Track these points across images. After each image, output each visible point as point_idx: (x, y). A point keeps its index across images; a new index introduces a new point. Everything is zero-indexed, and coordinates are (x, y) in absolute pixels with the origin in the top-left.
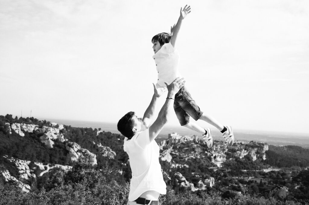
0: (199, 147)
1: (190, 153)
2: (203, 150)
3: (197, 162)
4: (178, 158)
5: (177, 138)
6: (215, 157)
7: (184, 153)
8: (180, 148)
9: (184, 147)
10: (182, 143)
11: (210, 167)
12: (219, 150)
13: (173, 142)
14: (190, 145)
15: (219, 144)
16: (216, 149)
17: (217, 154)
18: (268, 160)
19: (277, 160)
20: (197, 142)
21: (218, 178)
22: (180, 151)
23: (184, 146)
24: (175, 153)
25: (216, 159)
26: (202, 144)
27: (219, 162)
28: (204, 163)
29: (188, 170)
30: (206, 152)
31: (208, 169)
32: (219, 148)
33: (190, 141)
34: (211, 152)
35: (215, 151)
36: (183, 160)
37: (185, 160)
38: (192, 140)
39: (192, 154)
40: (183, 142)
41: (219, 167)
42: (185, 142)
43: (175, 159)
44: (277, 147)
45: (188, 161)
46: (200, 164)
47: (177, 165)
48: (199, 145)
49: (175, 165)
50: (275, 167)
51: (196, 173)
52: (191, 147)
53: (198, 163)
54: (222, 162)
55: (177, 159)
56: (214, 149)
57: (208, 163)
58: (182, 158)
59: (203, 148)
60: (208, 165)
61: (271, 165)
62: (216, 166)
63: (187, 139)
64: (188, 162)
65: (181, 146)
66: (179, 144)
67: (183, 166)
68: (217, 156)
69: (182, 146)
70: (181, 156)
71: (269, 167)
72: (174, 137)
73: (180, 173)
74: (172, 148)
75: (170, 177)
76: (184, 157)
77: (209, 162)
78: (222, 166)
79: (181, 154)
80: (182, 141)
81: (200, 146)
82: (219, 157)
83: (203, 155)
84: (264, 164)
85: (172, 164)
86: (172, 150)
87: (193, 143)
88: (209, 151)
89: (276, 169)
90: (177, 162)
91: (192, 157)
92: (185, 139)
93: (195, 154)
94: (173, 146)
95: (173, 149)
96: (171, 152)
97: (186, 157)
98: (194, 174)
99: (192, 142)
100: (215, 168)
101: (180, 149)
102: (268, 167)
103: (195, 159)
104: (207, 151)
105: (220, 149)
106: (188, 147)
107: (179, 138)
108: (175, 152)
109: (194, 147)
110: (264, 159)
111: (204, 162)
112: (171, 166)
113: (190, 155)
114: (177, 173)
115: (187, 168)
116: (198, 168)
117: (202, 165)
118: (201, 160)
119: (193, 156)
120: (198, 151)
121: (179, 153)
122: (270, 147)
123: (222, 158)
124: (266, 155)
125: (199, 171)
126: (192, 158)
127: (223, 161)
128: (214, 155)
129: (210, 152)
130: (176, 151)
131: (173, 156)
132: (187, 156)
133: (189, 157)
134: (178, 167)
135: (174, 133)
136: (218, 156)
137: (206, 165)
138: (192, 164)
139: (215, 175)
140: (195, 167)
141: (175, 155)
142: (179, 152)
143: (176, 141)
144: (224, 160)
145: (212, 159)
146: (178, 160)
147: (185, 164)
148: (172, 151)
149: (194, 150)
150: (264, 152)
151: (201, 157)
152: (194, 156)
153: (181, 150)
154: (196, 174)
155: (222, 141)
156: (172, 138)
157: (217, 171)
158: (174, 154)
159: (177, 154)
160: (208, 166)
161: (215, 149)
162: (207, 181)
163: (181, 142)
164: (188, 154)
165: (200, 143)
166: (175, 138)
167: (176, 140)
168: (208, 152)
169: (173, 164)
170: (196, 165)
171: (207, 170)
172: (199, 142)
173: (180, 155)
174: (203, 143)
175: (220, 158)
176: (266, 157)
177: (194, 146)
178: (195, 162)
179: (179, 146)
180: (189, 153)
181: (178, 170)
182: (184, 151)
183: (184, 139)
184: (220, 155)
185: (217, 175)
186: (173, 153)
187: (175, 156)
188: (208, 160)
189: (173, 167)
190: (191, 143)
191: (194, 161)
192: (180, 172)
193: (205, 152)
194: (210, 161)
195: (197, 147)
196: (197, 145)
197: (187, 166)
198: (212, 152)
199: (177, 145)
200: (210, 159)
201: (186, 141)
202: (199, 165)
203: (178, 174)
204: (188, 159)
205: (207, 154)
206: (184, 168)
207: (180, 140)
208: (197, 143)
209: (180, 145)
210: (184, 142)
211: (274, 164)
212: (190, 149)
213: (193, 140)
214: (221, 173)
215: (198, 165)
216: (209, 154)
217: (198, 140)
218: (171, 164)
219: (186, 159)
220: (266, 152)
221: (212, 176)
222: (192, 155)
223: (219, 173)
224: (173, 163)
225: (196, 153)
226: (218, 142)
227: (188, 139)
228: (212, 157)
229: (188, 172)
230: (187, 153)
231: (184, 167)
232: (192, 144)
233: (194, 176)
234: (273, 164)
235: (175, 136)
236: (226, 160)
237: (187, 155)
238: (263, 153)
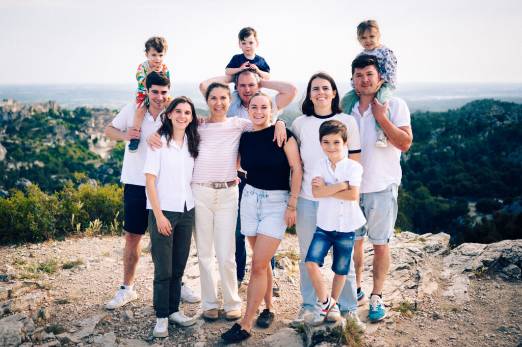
0: (62, 123)
1: (45, 138)
2: (71, 128)
3: (61, 154)
4: (20, 150)
5: (14, 110)
6: (95, 141)
7: (32, 138)
8: (21, 129)
9: (31, 127)
10: (26, 120)
11: (87, 160)
12: (102, 126)
13: (6, 118)
14: (43, 121)
15: (100, 115)
16: (96, 124)
17: (98, 135)
20: (58, 114)
21: (104, 179)
22: (23, 135)
23: (30, 125)
24: (12, 142)
25: (97, 145)
26: (68, 117)
27: (103, 150)
28: (76, 154)
29: (43, 171)
30: (77, 133)
31: (83, 165)
32: (102, 121)
33: (43, 113)
34: (86, 131)
35: (94, 129)
36: (31, 153)
37: (34, 152)
38: (45, 110)
39: (49, 138)
40: (26, 116)
41: (104, 160)
42: (33, 116)
43: (13, 153)
45: (43, 153)
46: (68, 156)
47: (19, 164)
48: (61, 120)
49: (16, 166)
51: (60, 175)
52: (46, 125)
53: (61, 156)
54: (110, 149)
55: (18, 152)
56: (91, 125)
57: (83, 153)
58: (29, 149)
59: (70, 124)
60: (82, 157)
62: (98, 157)
63: (34, 111)
64: (41, 157)
65: (24, 126)
66: (19, 123)
67: (31, 165)
68: (99, 137)
69: (26, 124)
70: (26, 146)
72: (7, 107)
73: (26, 180)
74: (4, 131)
75: (5, 190)
76: (33, 148)
77: (83, 151)
78: (109, 157)
79: (26, 142)
80: (25, 116)
81: (64, 122)
82: (103, 139)
83: (71, 139)
85: (7, 164)
86: (5, 135)
87: (49, 117)
88: (82, 129)
90: (18, 159)
91: (49, 144)
92: (32, 110)
93: (54, 139)
94: (6, 127)
95: (7, 133)
96: (3, 140)
97: (36, 148)
98: (56, 178)
99: (47, 115)
100: (96, 161)
101: (22, 132)
103: (57, 149)
104: (78, 130)
105: (103, 124)
106: (39, 125)
107: (19, 110)
108: (12, 139)
109: (51, 125)
111: (75, 152)
112: (6, 167)
113: (45, 142)
114: (21, 181)
115: (40, 168)
116: (62, 165)
117: (72, 157)
118: (67, 148)
119: (52, 142)
120: (61, 132)
121: (21, 140)
123: (108, 141)
125: (65, 171)
126: (49, 148)
127: (112, 147)
128: (93, 137)
129: (84, 132)
130: (15, 137)
131: (9, 148)
132: (38, 145)
133: (42, 145)
134: (22, 168)
135: (7, 101)
136: (101, 137)
137: (80, 158)
138: (51, 159)
139: (98, 175)
140: (57, 165)
141: (14, 144)
142: (22, 137)
143: (11, 116)
144: (112, 145)
145: (90, 145)
146: (20, 155)
147: (35, 160)
148: (5, 138)
149: (51, 130)
151: (68, 143)
152: (54, 143)
153: (25, 134)
154: (60, 178)
155: (106, 109)
156: (4, 110)
157: (101, 167)
158: (11, 143)
159: (17, 142)
160: (83, 160)
161: (93, 125)
162: (81, 188)
163: (22, 119)
164: (40, 141)
165: (63, 115)
166: (8, 110)
167: (13, 113)
168: (80, 131)
169: (9, 164)
170: (58, 160)
171: (81, 166)
172: (60, 113)
173: (23, 143)
174: (69, 115)
175: (105, 140)
177: (51, 123)
178: (56, 155)
179: (19, 126)
180: (43, 138)
181: (23, 173)
182: (30, 135)
183: (30, 110)
184: (104, 135)
185: (102, 174)
186: (9, 141)
187: (13, 147)
188: (82, 147)
189: (11, 169)
190: (44, 118)
191: (54, 153)
192: (26, 178)
193: (74, 133)
194: (85, 149)
195: (58, 124)
196: (58, 120)
197: (41, 164)
198: (88, 130)
199: (15, 124)
200: (85, 144)
201: (33, 113)
202: (64, 160)
203: (23, 182)
204: (42, 151)
205: (78, 137)
206: (35, 169)
207: (21, 114)
208: (56, 117)
209: (21, 123)
210: (30, 117)
212: (44, 129)
213: (48, 110)
214: (108, 170)
215: (62, 159)
216: (82, 136)
217: (58, 110)
218: (5, 165)
219: (38, 151)
221: (92, 176)
222: (49, 141)
223: (106, 170)
224: (10, 162)
225: (58, 137)
226: (98, 110)
227: (37, 109)
228: (90, 141)
229: (43, 176)
230: (38, 139)
231: (35, 166)
232: (46, 119)
233: (57, 182)
235: (10, 106)
236: (117, 145)
237: (38, 143)
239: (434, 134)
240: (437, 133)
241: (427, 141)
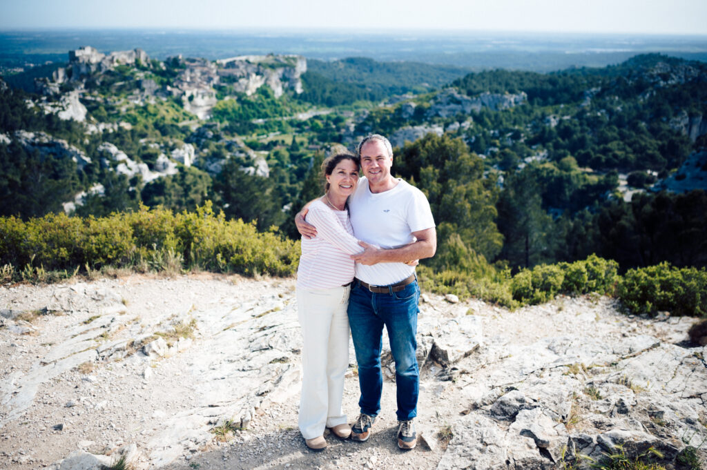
0: (151, 77)
1: (131, 94)
2: (162, 83)
3: (150, 114)
4: (102, 109)
5: (94, 60)
6: (191, 98)
7: (116, 95)
8: (103, 83)
9: (114, 82)
10: (108, 72)
11: (181, 122)
12: (199, 80)
13: (83, 70)
14: (128, 74)
15: (196, 66)
16: (191, 78)
17: (195, 91)
18: (307, 92)
19: (324, 91)
20: (145, 65)
21: (202, 144)
22: (106, 91)
23: (112, 78)
24: (93, 99)
25: (193, 103)
26: (157, 69)
27: (201, 109)
28: (168, 113)
29: (129, 135)
30: (169, 88)
31: (177, 127)
32: (199, 74)
33: (128, 65)
34: (180, 86)
35: (189, 84)
36: (115, 112)
37: (119, 112)
38: (131, 61)
39: (136, 95)
40: (108, 68)
41: (202, 121)
42: (116, 68)
43: (94, 112)
44: (325, 63)
45: (129, 113)
46: (159, 117)
47: (102, 126)
48: (149, 73)
49: (98, 128)
50: (322, 106)
51: (150, 139)
52: (132, 78)
53: (152, 117)
54: (209, 108)
55: (100, 111)
56: (186, 78)
57: (177, 113)
58: (113, 108)
59: (160, 78)
60: (175, 118)
61: (313, 104)
62: (195, 118)
63: (117, 61)
64: (128, 117)
65: (106, 80)
66: (100, 76)
67: (116, 127)
68: (195, 94)
69: (109, 78)
70: (110, 104)
71: (310, 107)
72: (84, 57)
73: (110, 145)
74: (83, 86)
75: (87, 156)
76: (118, 106)
77: (177, 110)
78: (208, 117)
79: (108, 100)
80: (106, 67)
81: (153, 75)
82: (200, 96)
83: (163, 96)
84: (300, 103)
85: (87, 125)
86: (84, 91)
87: (135, 70)
88: (175, 84)
89: (324, 110)
90: (101, 120)
91: (137, 102)
92: (115, 60)
93: (143, 96)
94: (84, 81)
95: (86, 87)
96: (81, 96)
97: (121, 106)
98: (145, 143)
99: (133, 67)
100: (192, 122)
101: (103, 87)
102: (306, 108)
103: (145, 108)
104: (170, 85)
105: (200, 78)
106: (125, 79)
107: (99, 60)
108: (93, 96)
109: (138, 79)
110: (299, 90)
111: (167, 111)
112: (86, 130)
113: (131, 99)
114: (105, 146)
115: (127, 131)
116: (153, 126)
117: (163, 118)
118: (159, 106)
119: (140, 99)
120: (150, 88)
121: (103, 97)
122: (310, 64)
123: (206, 98)
124: (302, 83)
125: (156, 134)
126: (137, 107)
127: (211, 105)
128: (188, 94)
129: (177, 87)
130: (96, 93)
131: (90, 106)
132: (124, 103)
133: (128, 103)
134: (105, 130)
135: (84, 49)
136: (197, 94)
137: (173, 119)
138: (138, 119)
139: (195, 139)
140: (146, 127)
141: (95, 101)
142: (104, 94)
143: (90, 68)
144: (211, 103)
145: (184, 103)
146: (103, 115)
147: (121, 120)
148: (84, 95)
149: (138, 85)
150: (297, 76)
151: (159, 101)
152: (143, 100)
153: (108, 89)
154: (150, 142)
155: (203, 59)
156: (81, 61)
157: (198, 129)
158: (91, 101)
159: (99, 99)
160: (177, 121)
161: (188, 79)
162: (177, 154)
163: (104, 70)
164: (126, 98)
165: (151, 67)
166: (86, 61)
167: (92, 64)
168: (173, 87)
169: (90, 125)
170: (148, 121)
171: (174, 129)
172: (149, 65)
173: (106, 102)
174: (159, 66)
175: (203, 97)
176: (302, 88)
177: (137, 76)
178: (145, 114)
179: (101, 80)
180: (128, 95)
181: (106, 136)
182: (114, 91)
183: (112, 61)
184: (201, 91)
185: (199, 138)
186: (89, 98)
187: (94, 105)
188: (176, 105)
189: (93, 132)
190: (129, 70)
191: (142, 112)
192: (110, 142)
193: (166, 88)
194: (179, 108)
195: (146, 77)
196: (146, 72)
197: (127, 126)
198: (182, 85)
199: (95, 77)
200: (179, 102)
201: (116, 64)
202: (154, 121)
203: (107, 147)
204: (128, 110)
205: (170, 93)
206: (120, 132)
207: (102, 65)
208: (144, 69)
209: (103, 76)
210: (112, 69)
211: (320, 99)
212: (129, 84)
213: (134, 61)
214: (206, 133)
215: (153, 119)
216: (176, 92)
217: (146, 61)
218: (85, 127)
219: (123, 109)
220: (302, 76)
221: (187, 141)
222: (137, 99)
223: (204, 134)
224: (90, 123)
225: (146, 93)
226: (193, 61)
227: (120, 60)
228: (185, 98)
229: (130, 140)
230: (123, 95)
231: (120, 128)
232: (132, 71)
233: (145, 148)
234: (316, 100)
235: (88, 56)
236: (217, 103)
237: (123, 100)
238: (296, 79)
239: (588, 95)
240: (592, 93)
241: (579, 103)
